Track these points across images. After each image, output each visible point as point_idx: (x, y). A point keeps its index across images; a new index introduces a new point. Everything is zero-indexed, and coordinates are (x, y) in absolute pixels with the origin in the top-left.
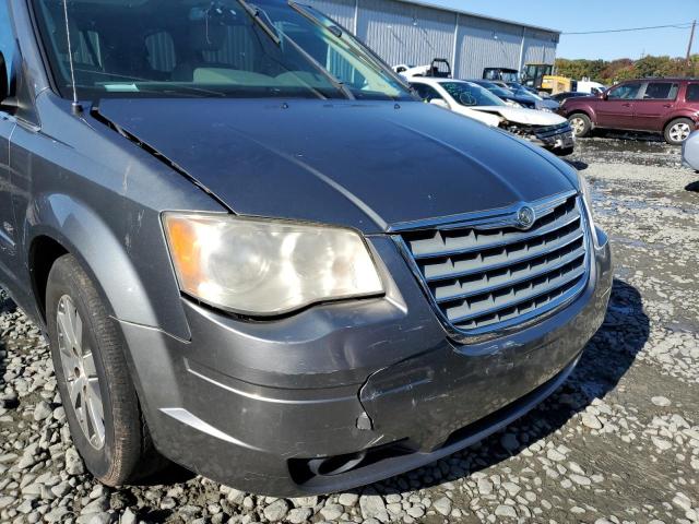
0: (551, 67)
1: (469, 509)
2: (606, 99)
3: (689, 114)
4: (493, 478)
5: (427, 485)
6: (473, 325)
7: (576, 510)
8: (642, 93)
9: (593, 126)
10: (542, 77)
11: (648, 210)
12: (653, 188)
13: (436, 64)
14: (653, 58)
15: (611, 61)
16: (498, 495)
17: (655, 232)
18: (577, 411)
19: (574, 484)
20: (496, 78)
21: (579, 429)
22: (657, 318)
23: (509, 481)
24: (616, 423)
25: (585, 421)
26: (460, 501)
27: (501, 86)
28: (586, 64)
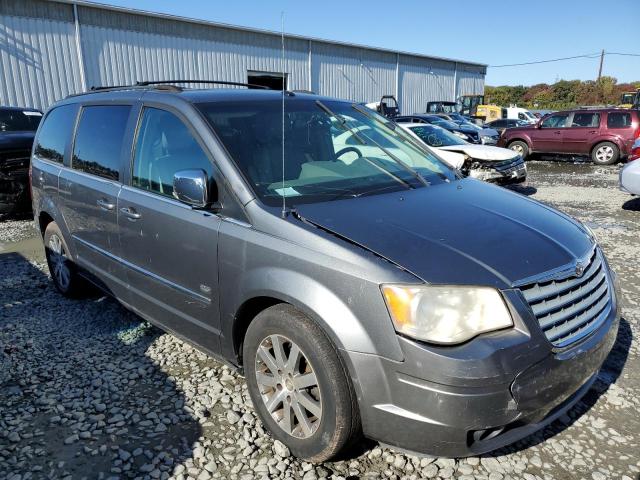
0: (483, 97)
1: (554, 463)
2: (540, 128)
3: (611, 138)
4: (561, 442)
5: (521, 449)
6: (560, 341)
7: (623, 458)
8: (570, 122)
9: (531, 152)
10: (476, 106)
11: (600, 229)
12: (597, 208)
13: (385, 101)
14: (566, 82)
15: (530, 86)
16: (570, 453)
17: (612, 249)
18: (602, 393)
19: (616, 442)
20: (438, 110)
21: (607, 406)
22: (635, 322)
23: (572, 443)
24: (630, 401)
25: (610, 400)
26: (545, 457)
27: (444, 118)
28: (509, 90)
